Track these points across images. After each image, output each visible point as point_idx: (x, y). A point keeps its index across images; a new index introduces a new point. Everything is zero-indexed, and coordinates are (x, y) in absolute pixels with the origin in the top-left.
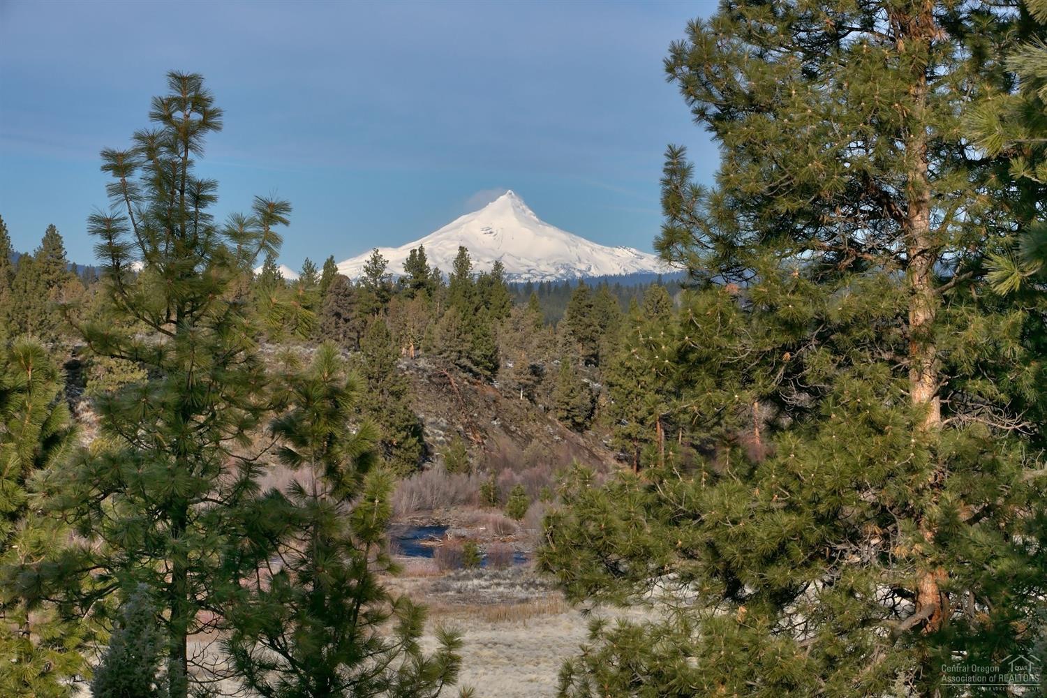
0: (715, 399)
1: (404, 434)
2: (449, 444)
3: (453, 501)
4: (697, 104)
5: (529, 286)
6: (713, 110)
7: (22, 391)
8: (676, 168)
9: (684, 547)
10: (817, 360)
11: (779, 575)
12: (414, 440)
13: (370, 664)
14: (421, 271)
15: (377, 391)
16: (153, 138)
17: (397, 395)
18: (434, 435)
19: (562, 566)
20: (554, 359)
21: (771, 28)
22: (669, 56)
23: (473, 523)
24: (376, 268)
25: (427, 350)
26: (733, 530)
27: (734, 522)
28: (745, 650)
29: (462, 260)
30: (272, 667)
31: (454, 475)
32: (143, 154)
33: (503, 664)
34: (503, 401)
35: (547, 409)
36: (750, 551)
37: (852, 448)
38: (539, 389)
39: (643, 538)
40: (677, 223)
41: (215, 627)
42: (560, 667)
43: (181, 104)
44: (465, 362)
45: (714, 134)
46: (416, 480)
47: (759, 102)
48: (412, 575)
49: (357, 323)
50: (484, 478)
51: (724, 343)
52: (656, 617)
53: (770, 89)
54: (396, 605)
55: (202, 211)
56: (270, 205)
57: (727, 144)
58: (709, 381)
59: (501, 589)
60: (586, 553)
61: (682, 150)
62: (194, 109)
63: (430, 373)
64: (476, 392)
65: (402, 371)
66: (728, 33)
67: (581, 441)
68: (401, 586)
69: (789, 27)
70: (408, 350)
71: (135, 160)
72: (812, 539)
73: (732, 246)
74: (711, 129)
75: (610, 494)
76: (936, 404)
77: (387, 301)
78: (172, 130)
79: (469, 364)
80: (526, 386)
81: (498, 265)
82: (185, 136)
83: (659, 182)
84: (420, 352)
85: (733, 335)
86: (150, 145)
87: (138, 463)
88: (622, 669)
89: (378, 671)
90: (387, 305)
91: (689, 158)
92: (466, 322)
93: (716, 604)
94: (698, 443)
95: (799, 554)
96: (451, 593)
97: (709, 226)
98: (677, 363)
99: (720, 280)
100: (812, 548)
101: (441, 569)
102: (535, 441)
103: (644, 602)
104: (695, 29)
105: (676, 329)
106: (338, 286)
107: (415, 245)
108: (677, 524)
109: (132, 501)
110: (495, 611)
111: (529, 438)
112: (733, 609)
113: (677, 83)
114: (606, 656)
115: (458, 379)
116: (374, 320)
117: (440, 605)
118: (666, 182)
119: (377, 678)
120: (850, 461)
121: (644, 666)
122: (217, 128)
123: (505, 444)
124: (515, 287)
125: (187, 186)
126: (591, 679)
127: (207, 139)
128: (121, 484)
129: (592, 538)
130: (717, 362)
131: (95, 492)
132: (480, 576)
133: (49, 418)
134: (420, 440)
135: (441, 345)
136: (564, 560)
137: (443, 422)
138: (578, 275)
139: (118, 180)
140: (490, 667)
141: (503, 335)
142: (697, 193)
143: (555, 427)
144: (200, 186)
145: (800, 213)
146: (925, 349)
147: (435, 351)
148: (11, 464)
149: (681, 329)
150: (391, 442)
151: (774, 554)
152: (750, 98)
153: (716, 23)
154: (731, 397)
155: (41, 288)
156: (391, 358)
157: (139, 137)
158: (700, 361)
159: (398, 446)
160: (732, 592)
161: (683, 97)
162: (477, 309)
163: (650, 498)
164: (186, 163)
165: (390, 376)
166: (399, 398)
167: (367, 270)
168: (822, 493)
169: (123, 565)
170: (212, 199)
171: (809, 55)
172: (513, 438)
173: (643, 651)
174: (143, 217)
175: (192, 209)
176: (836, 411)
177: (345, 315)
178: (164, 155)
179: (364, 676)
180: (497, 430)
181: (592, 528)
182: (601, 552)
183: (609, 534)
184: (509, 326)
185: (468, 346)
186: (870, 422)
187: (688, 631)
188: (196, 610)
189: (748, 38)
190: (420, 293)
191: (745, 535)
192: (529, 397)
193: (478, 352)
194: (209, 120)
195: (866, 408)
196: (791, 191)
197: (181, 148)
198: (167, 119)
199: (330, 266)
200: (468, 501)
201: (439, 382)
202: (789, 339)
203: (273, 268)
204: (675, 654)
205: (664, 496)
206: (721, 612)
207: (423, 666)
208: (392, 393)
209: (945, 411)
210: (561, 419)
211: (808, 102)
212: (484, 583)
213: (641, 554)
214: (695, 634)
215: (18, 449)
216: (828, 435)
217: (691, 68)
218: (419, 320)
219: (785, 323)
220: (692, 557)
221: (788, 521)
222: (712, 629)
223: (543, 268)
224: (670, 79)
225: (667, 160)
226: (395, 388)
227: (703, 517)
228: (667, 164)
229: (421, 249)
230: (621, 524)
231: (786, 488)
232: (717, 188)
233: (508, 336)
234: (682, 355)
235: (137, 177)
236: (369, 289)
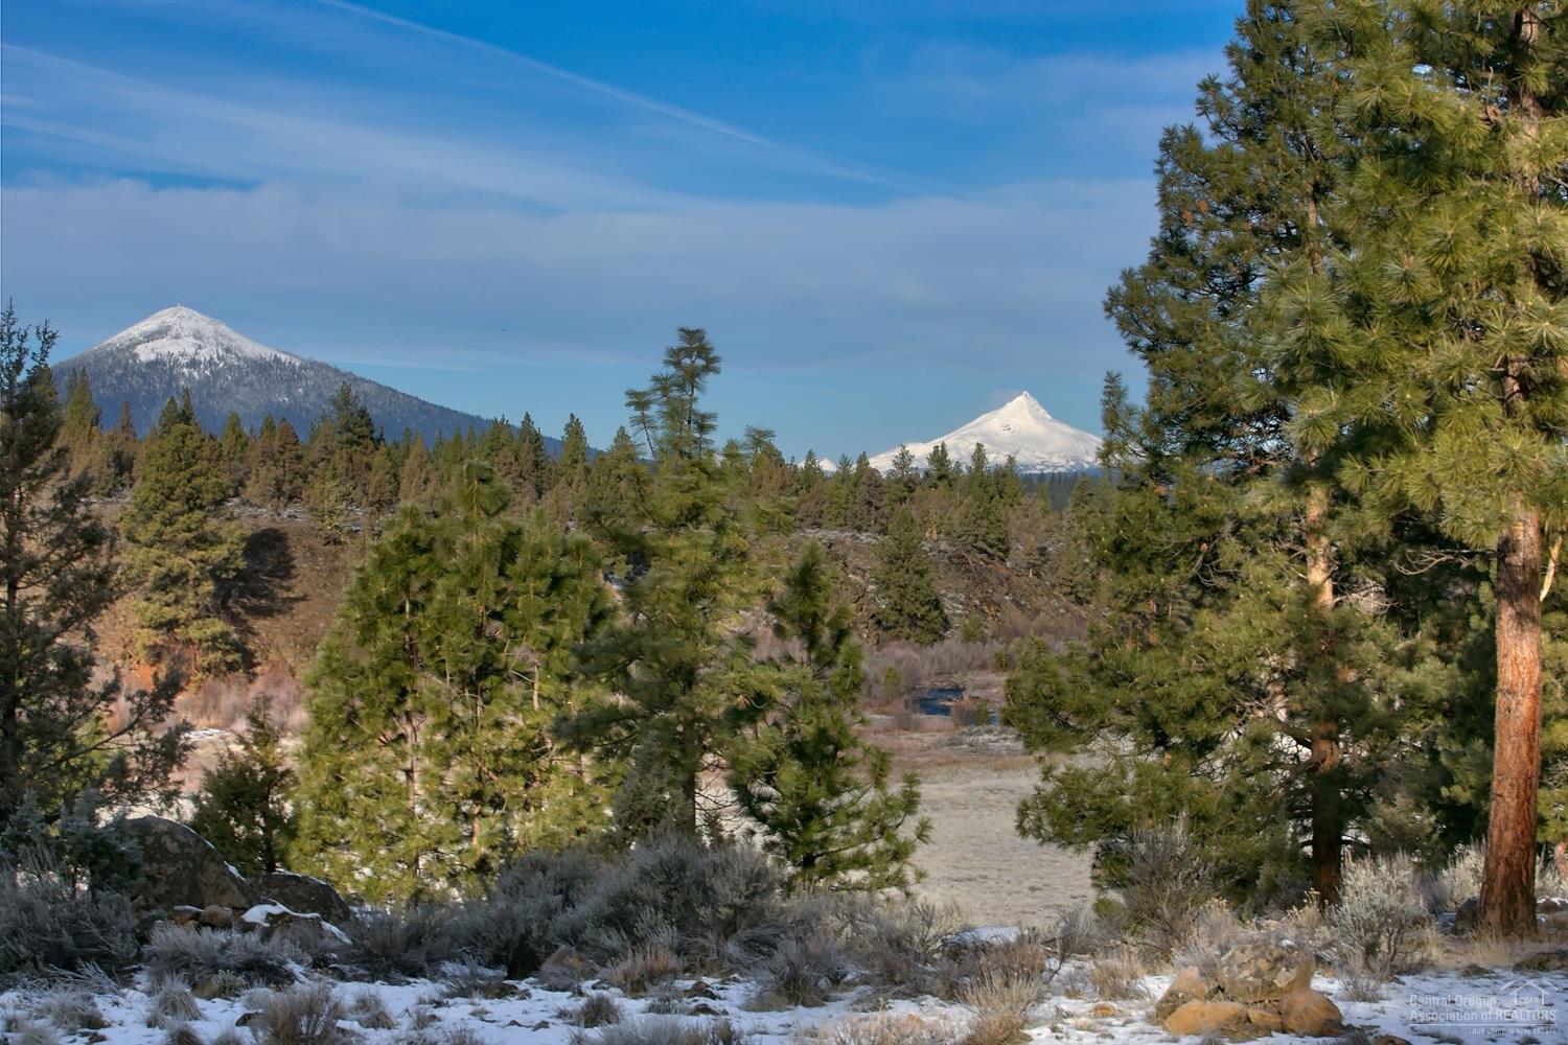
0: (1145, 582)
1: (927, 607)
2: (967, 616)
3: (969, 667)
4: (1130, 338)
5: (1042, 477)
6: (1144, 342)
7: (573, 577)
8: (1114, 390)
9: (1124, 705)
10: (1231, 550)
11: (1199, 728)
12: (936, 613)
13: (846, 798)
14: (943, 465)
15: (903, 570)
16: (666, 379)
17: (921, 574)
18: (951, 607)
19: (1021, 720)
20: (1060, 541)
21: (1193, 274)
22: (1106, 298)
23: (986, 686)
24: (904, 460)
25: (948, 534)
26: (1159, 691)
27: (1160, 684)
28: (1169, 789)
29: (979, 455)
30: (768, 799)
31: (970, 644)
32: (659, 393)
33: (1006, 807)
34: (1014, 578)
35: (1053, 586)
36: (1174, 708)
37: (1255, 623)
38: (1046, 567)
39: (1087, 697)
40: (1115, 436)
41: (718, 766)
42: (1017, 804)
43: (688, 352)
44: (981, 544)
45: (1146, 362)
46: (937, 650)
47: (1180, 337)
48: (931, 730)
49: (887, 510)
50: (998, 647)
51: (1153, 536)
52: (1098, 763)
53: (1191, 326)
54: (867, 751)
55: (706, 437)
56: (759, 432)
57: (1154, 373)
58: (1141, 567)
59: (1008, 743)
60: (1040, 710)
61: (1118, 376)
62: (699, 356)
63: (950, 554)
64: (990, 571)
65: (926, 552)
66: (1155, 280)
67: (1083, 613)
68: (921, 740)
69: (1205, 274)
70: (931, 534)
71: (652, 397)
72: (1224, 698)
73: (1160, 455)
74: (1145, 358)
75: (1061, 661)
76: (1328, 585)
77: (912, 491)
78: (681, 373)
79: (984, 546)
80: (1034, 566)
81: (1011, 460)
82: (691, 378)
83: (1098, 402)
84: (942, 536)
85: (1159, 530)
86: (663, 384)
87: (654, 637)
88: (1069, 806)
89: (852, 803)
90: (914, 494)
91: (1124, 382)
92: (981, 510)
93: (1148, 752)
94: (1185, 615)
95: (1213, 709)
96: (965, 746)
97: (1142, 439)
98: (1115, 552)
99: (1152, 483)
100: (1223, 704)
101: (957, 725)
102: (1042, 614)
103: (1088, 751)
104: (1127, 276)
105: (1113, 524)
106: (870, 478)
107: (938, 442)
108: (1117, 686)
109: (650, 667)
110: (1000, 762)
111: (1037, 611)
112: (1162, 755)
113: (1114, 319)
114: (1056, 795)
115: (975, 559)
116: (900, 508)
117: (954, 757)
118: (1106, 403)
119: (853, 809)
120: (1255, 634)
121: (1088, 802)
122: (717, 371)
123: (1016, 617)
124: (1028, 479)
125: (693, 417)
126: (1044, 815)
127: (709, 379)
128: (642, 653)
129: (1045, 697)
130: (1147, 551)
131: (622, 659)
132: (990, 732)
133: (596, 600)
134: (942, 612)
135: (960, 530)
136: (1022, 716)
137: (962, 597)
138: (1086, 466)
139: (638, 413)
140: (995, 810)
141: (1014, 519)
142: (1131, 412)
143: (1061, 601)
144: (703, 417)
145: (1213, 429)
146: (1318, 539)
147: (955, 535)
148: (565, 636)
149: (1116, 525)
150: (915, 615)
151: (1193, 710)
152: (1172, 333)
153: (1143, 270)
154: (1158, 581)
155: (612, 481)
156: (915, 541)
157: (656, 379)
158: (1133, 551)
159: (923, 618)
160: (1162, 740)
161: (1120, 332)
162: (992, 498)
163: (1095, 665)
164: (693, 400)
165: (914, 557)
166: (922, 576)
167: (896, 464)
168: (1231, 660)
169: (644, 717)
170: (712, 427)
171: (1224, 297)
172: (1023, 612)
173: (1086, 791)
174: (659, 442)
175: (697, 435)
176: (1243, 592)
177: (876, 503)
178: (675, 393)
179: (840, 806)
180: (1009, 604)
181: (1045, 690)
182: (1053, 711)
183: (1058, 694)
184: (1020, 513)
185: (983, 530)
186: (1270, 602)
187: (1124, 774)
188: (703, 754)
189: (1173, 282)
190: (942, 484)
191: (1169, 695)
192: (1037, 575)
193: (992, 536)
194: (711, 365)
195: (1267, 589)
196: (1206, 410)
197: (688, 387)
198: (677, 364)
199: (863, 460)
200: (983, 667)
201: (958, 562)
202: (1204, 532)
203: (814, 463)
204: (1113, 793)
205: (1105, 662)
206: (1153, 758)
207: (888, 799)
208: (916, 572)
209: (1336, 592)
210: (1065, 594)
211: (1220, 337)
212: (993, 738)
213: (1086, 711)
214: (1131, 775)
215: (571, 624)
216: (1237, 614)
217: (1125, 308)
218: (941, 508)
219: (1203, 519)
220: (1128, 713)
221: (1205, 683)
222: (1143, 772)
223: (1055, 460)
224: (1108, 317)
225: (1105, 384)
226: (919, 568)
227: (1136, 680)
228: (1106, 387)
229: (943, 445)
230: (1069, 687)
231: (1203, 656)
232: (1147, 407)
233: (1018, 522)
234: (1117, 546)
235: (653, 411)
236: (898, 481)
